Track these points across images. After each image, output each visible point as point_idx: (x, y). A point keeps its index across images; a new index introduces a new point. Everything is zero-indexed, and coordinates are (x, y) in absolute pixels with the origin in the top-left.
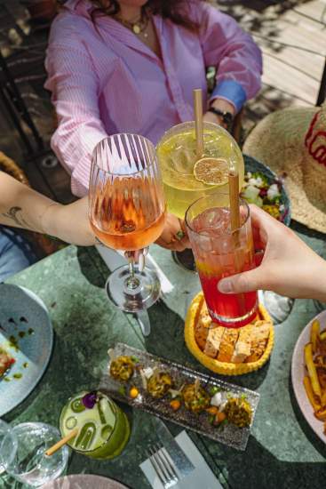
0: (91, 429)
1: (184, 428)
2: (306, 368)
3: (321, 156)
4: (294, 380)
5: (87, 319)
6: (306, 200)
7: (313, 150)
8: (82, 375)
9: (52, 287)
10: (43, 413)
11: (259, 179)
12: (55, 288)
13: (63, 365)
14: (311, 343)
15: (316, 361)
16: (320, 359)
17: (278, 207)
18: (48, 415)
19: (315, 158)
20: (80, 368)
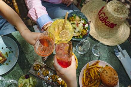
0: (26, 84)
1: (50, 85)
2: (83, 75)
3: (102, 19)
4: (80, 77)
5: (29, 51)
6: (94, 29)
7: (100, 17)
8: (25, 66)
9: (20, 40)
10: (13, 75)
11: (84, 21)
12: (21, 40)
13: (21, 63)
14: (86, 69)
15: (86, 74)
16: (87, 73)
17: (87, 30)
18: (15, 76)
19: (100, 19)
20: (25, 64)
